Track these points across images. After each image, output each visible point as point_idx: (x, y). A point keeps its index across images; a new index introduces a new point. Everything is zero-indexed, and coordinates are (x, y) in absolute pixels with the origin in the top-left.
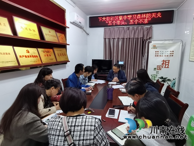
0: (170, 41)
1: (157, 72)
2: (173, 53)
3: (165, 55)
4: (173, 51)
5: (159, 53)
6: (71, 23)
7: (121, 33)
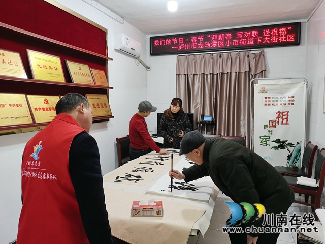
0: (288, 80)
1: (270, 132)
3: (281, 103)
4: (293, 97)
5: (271, 99)
6: (116, 50)
7: (207, 64)
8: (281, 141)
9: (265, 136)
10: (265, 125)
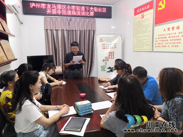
1: (106, 64)
2: (116, 45)
3: (110, 47)
4: (116, 44)
5: (105, 45)
7: (65, 24)
8: (111, 68)
9: (103, 66)
10: (103, 60)
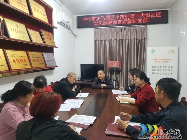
6: (58, 23)
7: (113, 34)
